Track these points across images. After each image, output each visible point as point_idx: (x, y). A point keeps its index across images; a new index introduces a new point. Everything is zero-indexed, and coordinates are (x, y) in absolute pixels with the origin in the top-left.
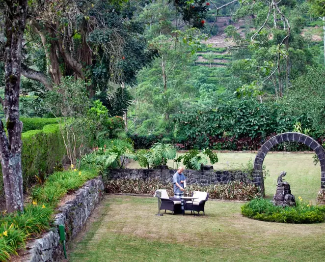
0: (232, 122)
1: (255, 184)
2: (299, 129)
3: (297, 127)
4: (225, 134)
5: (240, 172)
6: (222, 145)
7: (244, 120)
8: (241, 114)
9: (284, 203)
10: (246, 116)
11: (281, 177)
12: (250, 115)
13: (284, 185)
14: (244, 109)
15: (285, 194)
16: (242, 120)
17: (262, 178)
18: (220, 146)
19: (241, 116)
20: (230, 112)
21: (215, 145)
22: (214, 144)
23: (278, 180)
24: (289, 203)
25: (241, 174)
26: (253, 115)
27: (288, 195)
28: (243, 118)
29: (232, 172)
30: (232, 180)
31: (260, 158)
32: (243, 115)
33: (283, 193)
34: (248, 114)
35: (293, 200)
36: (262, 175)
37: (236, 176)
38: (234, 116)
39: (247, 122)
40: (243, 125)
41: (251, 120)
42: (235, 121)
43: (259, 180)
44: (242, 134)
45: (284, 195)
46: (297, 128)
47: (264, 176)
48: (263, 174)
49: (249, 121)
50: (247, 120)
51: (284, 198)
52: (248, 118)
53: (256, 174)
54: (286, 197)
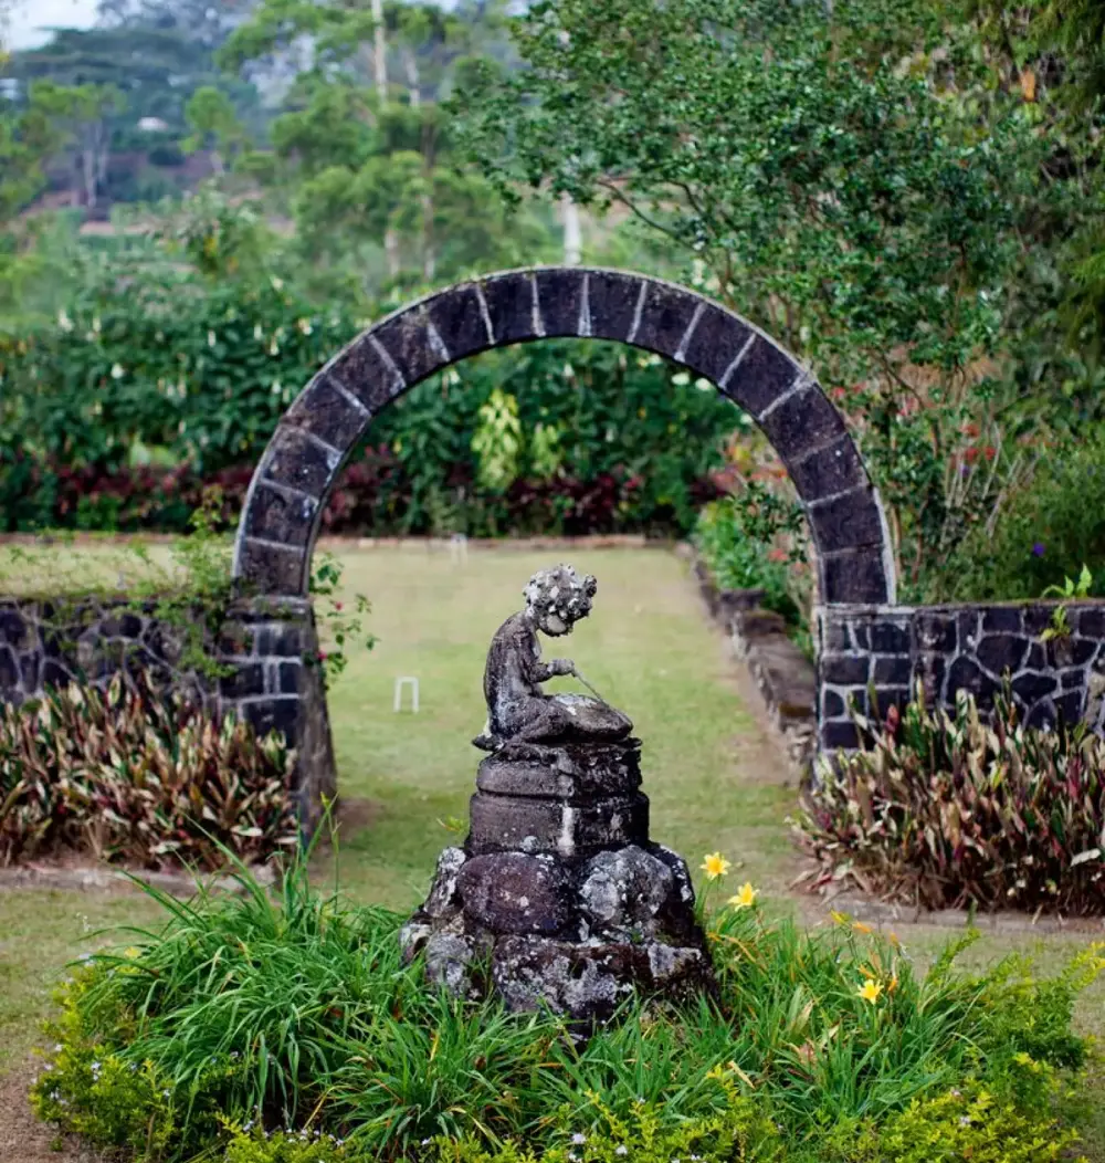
0: (175, 391)
1: (253, 714)
2: (509, 429)
3: (498, 415)
4: (140, 454)
5: (118, 612)
6: (122, 508)
7: (235, 381)
8: (221, 351)
9: (577, 969)
10: (241, 362)
11: (529, 641)
12: (261, 360)
13: (565, 734)
14: (236, 326)
15: (589, 846)
16: (222, 382)
17: (314, 660)
18: (113, 515)
19: (217, 361)
20: (166, 345)
21: (87, 510)
22: (83, 502)
23: (494, 674)
24: (632, 965)
25: (131, 627)
26: (277, 358)
27: (619, 861)
28: (229, 374)
29: (48, 611)
30: (56, 680)
31: (288, 492)
32: (227, 360)
33: (566, 842)
34: (256, 355)
35: (680, 919)
36: (313, 640)
37: (85, 653)
38: (185, 362)
39: (246, 395)
40: (227, 407)
41: (265, 381)
42: (189, 388)
43: (289, 679)
44: (225, 450)
45: (577, 866)
46: (501, 424)
47: (326, 648)
48: (321, 631)
49: (257, 388)
50: (247, 384)
51: (570, 895)
52: (252, 372)
53: (255, 628)
54: (605, 887)
